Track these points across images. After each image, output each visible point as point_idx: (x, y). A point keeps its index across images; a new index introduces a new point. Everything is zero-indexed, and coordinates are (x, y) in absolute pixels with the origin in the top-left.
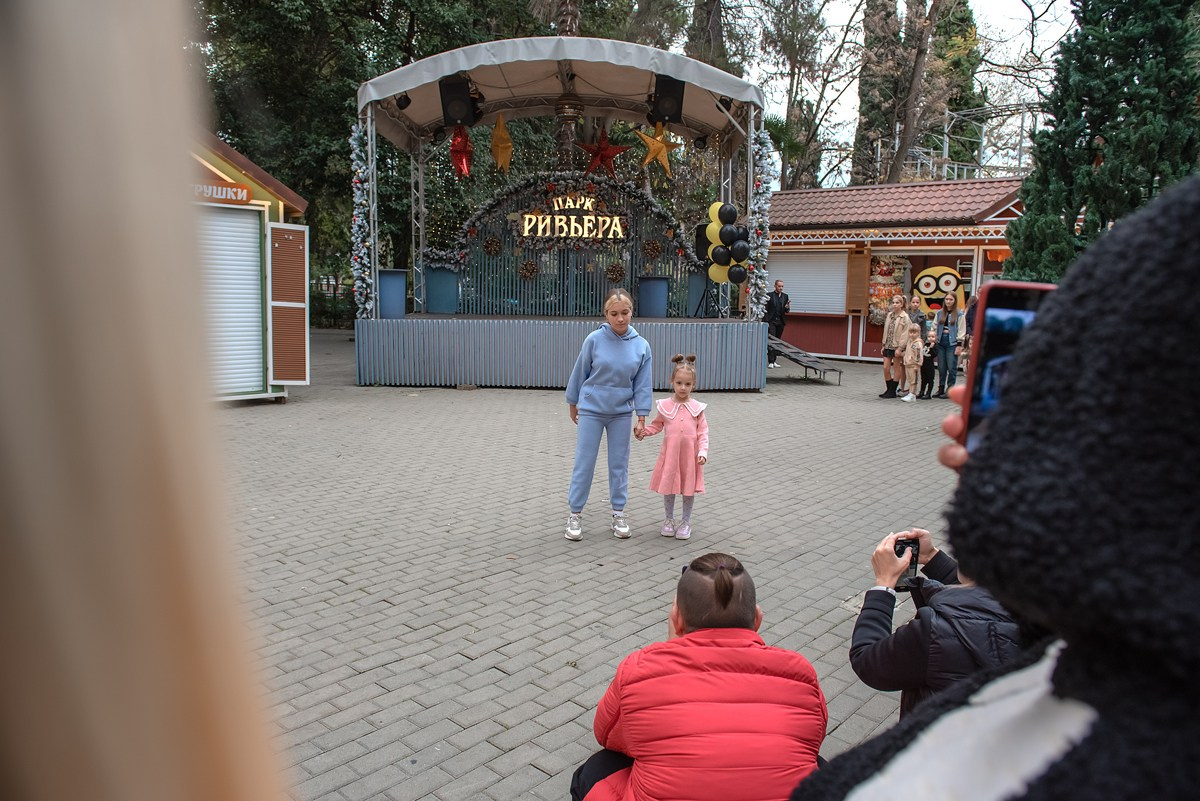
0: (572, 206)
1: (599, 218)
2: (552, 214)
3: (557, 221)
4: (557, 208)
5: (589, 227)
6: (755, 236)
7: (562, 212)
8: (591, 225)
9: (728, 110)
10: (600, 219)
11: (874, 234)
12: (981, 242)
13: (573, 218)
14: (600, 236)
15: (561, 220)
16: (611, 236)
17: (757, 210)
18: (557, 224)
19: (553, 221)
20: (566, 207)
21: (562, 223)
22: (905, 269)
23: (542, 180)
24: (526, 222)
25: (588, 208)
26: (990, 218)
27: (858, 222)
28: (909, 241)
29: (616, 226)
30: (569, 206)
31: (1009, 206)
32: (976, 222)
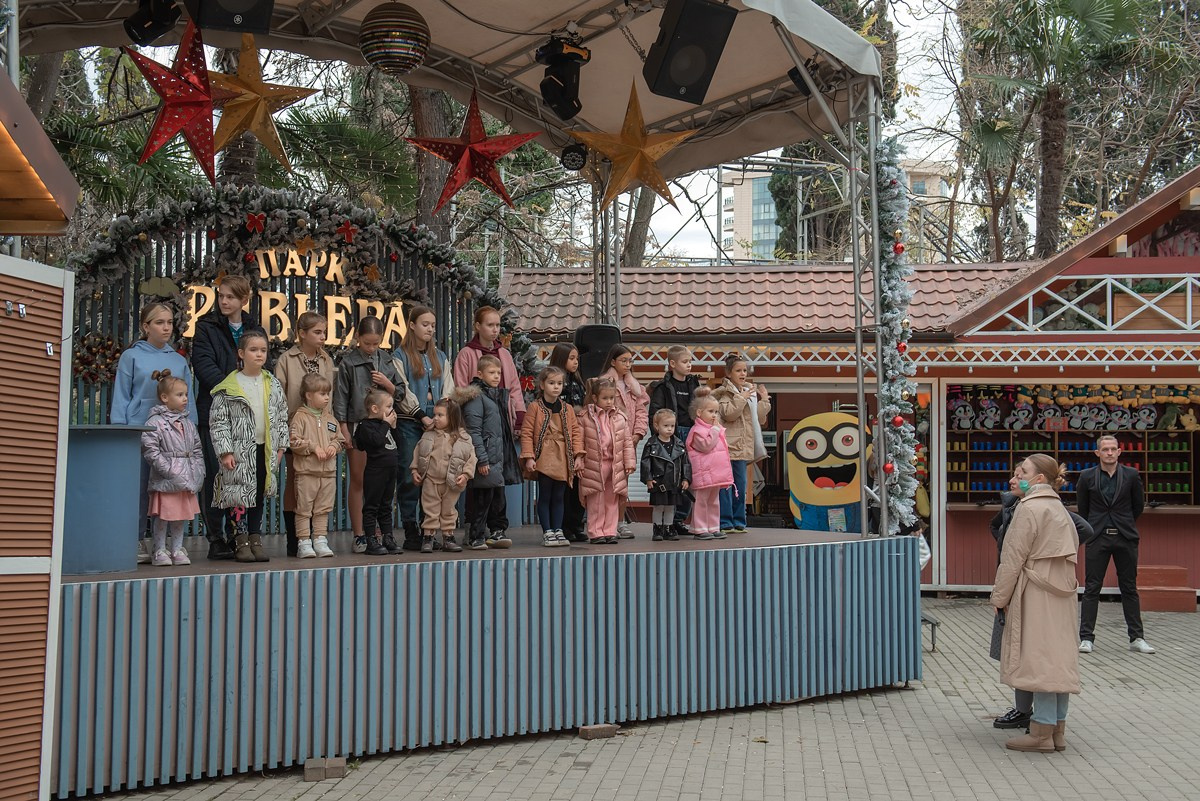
0: (300, 272)
1: (358, 301)
2: (257, 286)
3: (266, 303)
4: (264, 274)
5: (339, 323)
6: (896, 354)
7: (274, 283)
8: (342, 317)
10: (363, 303)
13: (302, 298)
15: (274, 303)
17: (899, 299)
18: (267, 312)
20: (287, 272)
21: (277, 311)
23: (231, 203)
24: (192, 302)
25: (335, 275)
26: (973, 332)
27: (737, 332)
28: (835, 367)
29: (396, 322)
30: (293, 271)
31: (1004, 312)
32: (955, 337)
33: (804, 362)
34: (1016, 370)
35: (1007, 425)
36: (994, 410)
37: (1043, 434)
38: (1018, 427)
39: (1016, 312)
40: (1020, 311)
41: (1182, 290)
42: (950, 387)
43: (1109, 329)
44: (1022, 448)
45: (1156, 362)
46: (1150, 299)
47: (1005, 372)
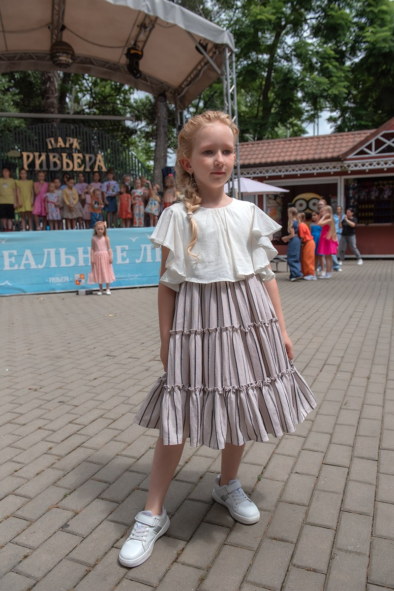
0: (63, 146)
2: (47, 151)
3: (51, 157)
4: (50, 147)
5: (78, 163)
7: (54, 150)
8: (79, 161)
9: (206, 51)
10: (87, 156)
12: (344, 173)
13: (64, 155)
14: (88, 170)
15: (54, 157)
16: (96, 169)
18: (52, 160)
19: (48, 157)
20: (58, 146)
21: (56, 160)
24: (25, 158)
25: (76, 147)
26: (351, 156)
27: (262, 163)
28: (297, 175)
29: (100, 161)
30: (60, 146)
31: (363, 148)
32: (342, 159)
33: (286, 173)
34: (367, 171)
39: (366, 147)
40: (369, 147)
47: (363, 172)
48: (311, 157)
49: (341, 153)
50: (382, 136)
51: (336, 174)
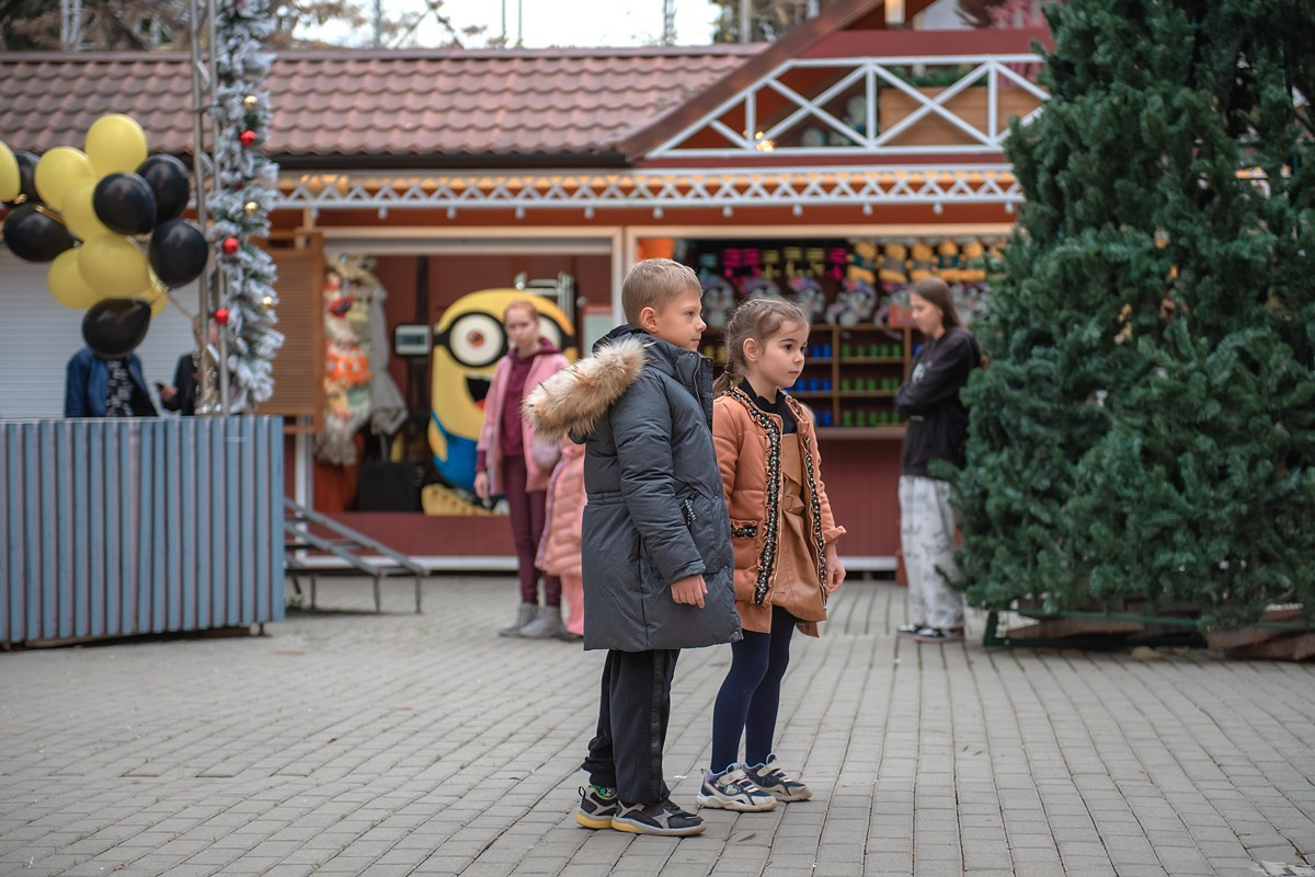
6: (237, 147)
11: (334, 190)
12: (643, 217)
17: (239, 67)
22: (370, 300)
26: (662, 150)
27: (286, 153)
28: (443, 211)
31: (710, 118)
32: (629, 160)
33: (396, 202)
34: (728, 212)
35: (830, 318)
36: (811, 293)
37: (890, 333)
38: (849, 320)
39: (722, 119)
40: (735, 119)
41: (982, 82)
42: (641, 242)
43: (871, 146)
44: (854, 354)
45: (942, 197)
46: (932, 96)
47: (712, 216)
48: (499, 141)
49: (623, 134)
50: (780, 79)
51: (604, 217)
